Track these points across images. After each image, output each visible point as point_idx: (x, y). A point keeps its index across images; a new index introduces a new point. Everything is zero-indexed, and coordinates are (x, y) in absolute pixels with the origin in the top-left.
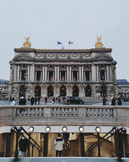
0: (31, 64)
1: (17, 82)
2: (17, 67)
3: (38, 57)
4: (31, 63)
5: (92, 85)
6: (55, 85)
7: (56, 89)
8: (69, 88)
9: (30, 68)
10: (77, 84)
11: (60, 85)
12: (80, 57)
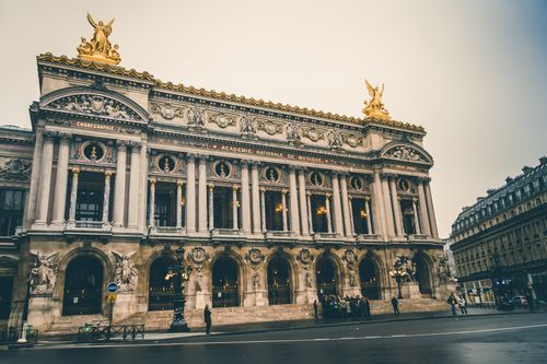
0: (136, 143)
1: (52, 228)
2: (56, 153)
3: (165, 118)
4: (135, 138)
5: (380, 253)
6: (246, 250)
7: (253, 272)
8: (306, 263)
9: (129, 161)
10: (333, 250)
11: (266, 252)
12: (335, 143)
